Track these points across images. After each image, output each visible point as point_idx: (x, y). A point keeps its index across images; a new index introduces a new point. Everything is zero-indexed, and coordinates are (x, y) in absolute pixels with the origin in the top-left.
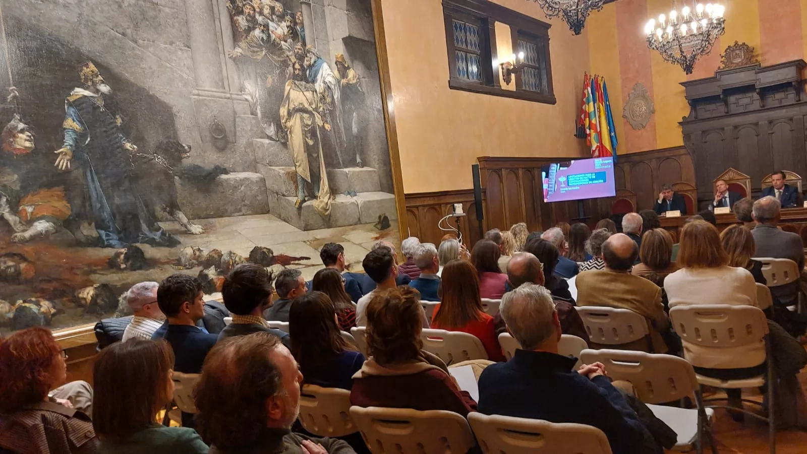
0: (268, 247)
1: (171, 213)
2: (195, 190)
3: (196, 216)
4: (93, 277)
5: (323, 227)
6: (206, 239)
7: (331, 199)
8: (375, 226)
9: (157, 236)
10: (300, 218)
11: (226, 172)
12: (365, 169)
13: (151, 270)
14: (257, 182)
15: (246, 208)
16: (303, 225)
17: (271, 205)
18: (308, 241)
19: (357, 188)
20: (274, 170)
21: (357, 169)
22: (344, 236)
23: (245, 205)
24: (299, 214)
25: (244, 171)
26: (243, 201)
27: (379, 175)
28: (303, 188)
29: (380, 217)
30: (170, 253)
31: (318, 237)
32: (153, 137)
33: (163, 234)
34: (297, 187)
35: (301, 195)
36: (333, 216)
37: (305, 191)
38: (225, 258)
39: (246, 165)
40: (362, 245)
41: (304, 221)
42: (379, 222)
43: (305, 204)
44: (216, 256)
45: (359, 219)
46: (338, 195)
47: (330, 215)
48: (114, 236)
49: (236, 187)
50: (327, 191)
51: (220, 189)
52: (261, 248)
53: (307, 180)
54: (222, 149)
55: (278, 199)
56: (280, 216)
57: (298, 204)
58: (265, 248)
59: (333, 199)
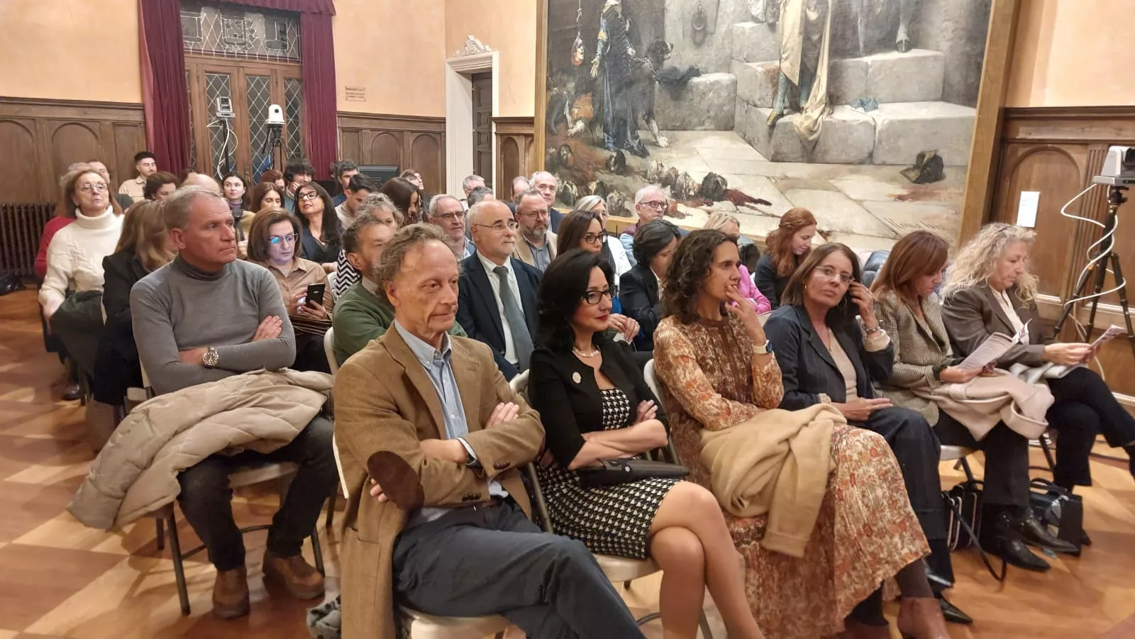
0: (723, 176)
1: (648, 122)
2: (669, 97)
3: (664, 128)
4: (598, 174)
5: (800, 159)
6: (669, 154)
7: (826, 113)
8: (904, 173)
9: (635, 144)
10: (769, 141)
11: (698, 74)
12: (914, 53)
13: (628, 178)
14: (727, 85)
15: (710, 121)
16: (772, 152)
17: (737, 119)
18: (774, 177)
19: (882, 94)
20: (750, 67)
21: (894, 56)
22: (832, 181)
23: (709, 117)
24: (770, 135)
25: (717, 71)
26: (709, 112)
27: (946, 66)
28: (784, 94)
29: (921, 156)
30: (641, 164)
31: (789, 175)
32: (647, 40)
33: (639, 143)
34: (775, 93)
35: (778, 105)
36: (822, 143)
37: (786, 100)
38: (680, 179)
39: (720, 63)
40: (864, 203)
41: (774, 146)
42: (915, 167)
43: (781, 120)
44: (673, 176)
45: (871, 155)
46: (840, 107)
47: (816, 142)
48: (611, 140)
49: (704, 94)
50: (821, 100)
51: (690, 96)
52: (715, 176)
53: (792, 79)
54: (698, 45)
55: (746, 112)
56: (745, 135)
57: (771, 119)
58: (719, 176)
59: (829, 114)
